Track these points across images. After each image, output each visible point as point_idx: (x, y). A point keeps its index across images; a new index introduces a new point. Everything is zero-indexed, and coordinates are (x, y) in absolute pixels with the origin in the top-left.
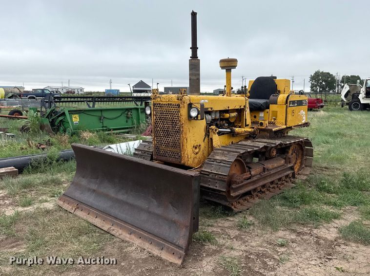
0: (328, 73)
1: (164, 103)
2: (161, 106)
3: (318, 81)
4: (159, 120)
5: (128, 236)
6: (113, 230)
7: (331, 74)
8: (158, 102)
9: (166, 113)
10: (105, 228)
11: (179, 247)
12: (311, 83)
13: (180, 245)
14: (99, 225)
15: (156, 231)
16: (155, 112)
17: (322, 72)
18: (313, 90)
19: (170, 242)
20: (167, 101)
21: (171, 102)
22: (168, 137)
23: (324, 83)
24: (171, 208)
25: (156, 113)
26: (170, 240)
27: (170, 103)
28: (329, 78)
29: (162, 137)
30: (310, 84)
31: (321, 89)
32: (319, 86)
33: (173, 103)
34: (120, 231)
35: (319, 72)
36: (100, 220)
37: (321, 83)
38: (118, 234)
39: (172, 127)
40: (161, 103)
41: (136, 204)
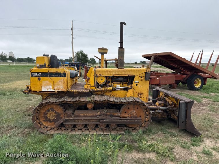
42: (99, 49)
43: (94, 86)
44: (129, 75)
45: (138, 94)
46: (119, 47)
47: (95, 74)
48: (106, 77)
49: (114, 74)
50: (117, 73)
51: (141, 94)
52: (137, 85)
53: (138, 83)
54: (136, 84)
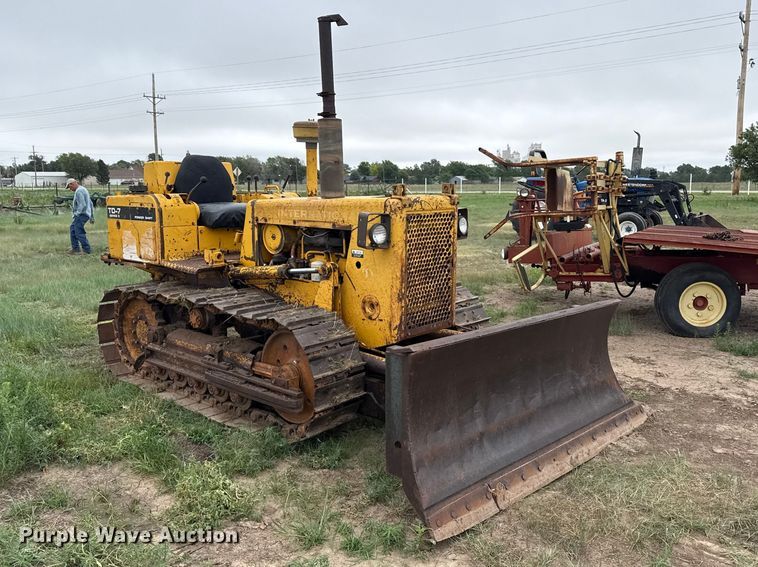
1: (428, 213)
2: (419, 219)
4: (414, 250)
5: (595, 444)
6: (577, 457)
8: (415, 213)
9: (425, 235)
10: (568, 468)
14: (558, 474)
16: (408, 235)
20: (434, 207)
21: (440, 209)
25: (410, 237)
27: (438, 212)
33: (443, 212)
34: (584, 449)
36: (549, 467)
38: (586, 455)
40: (422, 213)
42: (297, 126)
43: (252, 259)
44: (334, 225)
45: (364, 302)
46: (319, 114)
47: (253, 217)
48: (282, 228)
49: (296, 217)
50: (303, 215)
51: (372, 306)
52: (358, 265)
53: (362, 256)
54: (355, 260)
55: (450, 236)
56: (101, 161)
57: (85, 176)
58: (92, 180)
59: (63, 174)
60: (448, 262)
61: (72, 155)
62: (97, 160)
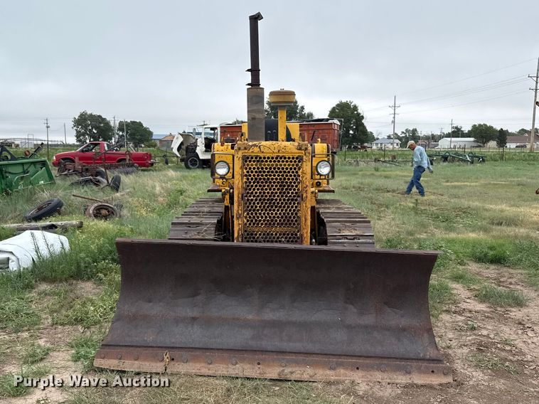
0: (100, 116)
1: (268, 155)
2: (259, 159)
3: (85, 127)
4: (254, 183)
5: (330, 372)
7: (103, 117)
8: (253, 154)
9: (268, 172)
10: (271, 376)
11: (433, 360)
12: (76, 130)
13: (435, 358)
15: (378, 350)
16: (245, 171)
17: (91, 115)
18: (79, 140)
19: (415, 359)
20: (276, 151)
21: (284, 152)
22: (270, 210)
23: (95, 132)
24: (389, 310)
25: (248, 172)
26: (412, 356)
27: (281, 155)
28: (100, 123)
29: (258, 210)
30: (75, 132)
31: (92, 140)
32: (88, 134)
33: (287, 155)
35: (86, 114)
37: (90, 131)
38: (307, 376)
39: (280, 193)
40: (262, 155)
41: (313, 319)
46: (248, 85)
55: (299, 176)
56: (502, 129)
57: (488, 141)
58: (493, 144)
59: (472, 139)
60: (298, 196)
61: (480, 125)
62: (499, 129)
